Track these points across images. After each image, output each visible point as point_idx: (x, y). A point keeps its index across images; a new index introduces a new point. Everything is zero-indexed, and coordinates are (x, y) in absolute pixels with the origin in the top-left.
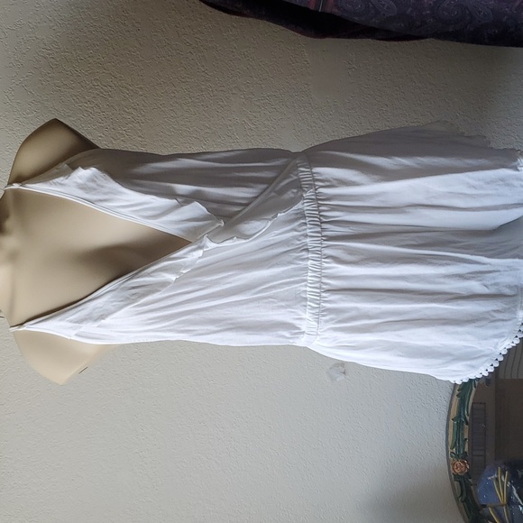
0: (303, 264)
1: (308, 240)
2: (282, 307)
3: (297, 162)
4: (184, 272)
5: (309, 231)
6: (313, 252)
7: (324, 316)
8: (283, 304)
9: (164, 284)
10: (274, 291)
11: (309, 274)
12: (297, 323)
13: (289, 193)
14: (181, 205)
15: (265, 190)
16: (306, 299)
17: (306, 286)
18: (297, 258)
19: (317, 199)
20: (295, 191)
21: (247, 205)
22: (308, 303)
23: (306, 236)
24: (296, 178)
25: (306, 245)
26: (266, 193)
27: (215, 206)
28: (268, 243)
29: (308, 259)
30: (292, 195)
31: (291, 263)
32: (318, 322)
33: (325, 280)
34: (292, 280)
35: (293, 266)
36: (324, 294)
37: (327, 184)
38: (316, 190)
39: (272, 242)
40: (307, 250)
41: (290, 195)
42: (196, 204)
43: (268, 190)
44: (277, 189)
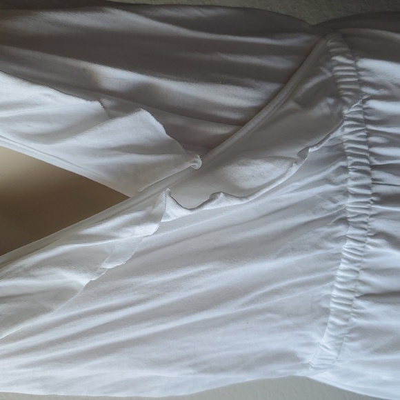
0: (334, 247)
1: (349, 202)
2: (287, 328)
3: (330, 44)
4: (109, 266)
5: (351, 183)
6: (356, 226)
7: (352, 340)
8: (289, 322)
9: (60, 295)
10: (278, 299)
11: (342, 266)
12: (300, 351)
13: (323, 104)
14: (110, 115)
15: (275, 95)
16: (327, 312)
17: (332, 287)
18: (328, 237)
19: (367, 121)
20: (331, 101)
21: (241, 124)
22: (332, 319)
23: (346, 193)
24: (329, 75)
25: (344, 211)
26: (277, 101)
27: (178, 121)
28: (277, 206)
29: (345, 238)
30: (326, 110)
31: (316, 246)
32: (339, 351)
33: (365, 277)
34: (312, 277)
35: (319, 252)
36: (359, 303)
37: (383, 92)
38: (364, 102)
39: (284, 204)
40: (344, 221)
41: (323, 108)
42: (145, 116)
43: (282, 96)
44: (299, 94)
